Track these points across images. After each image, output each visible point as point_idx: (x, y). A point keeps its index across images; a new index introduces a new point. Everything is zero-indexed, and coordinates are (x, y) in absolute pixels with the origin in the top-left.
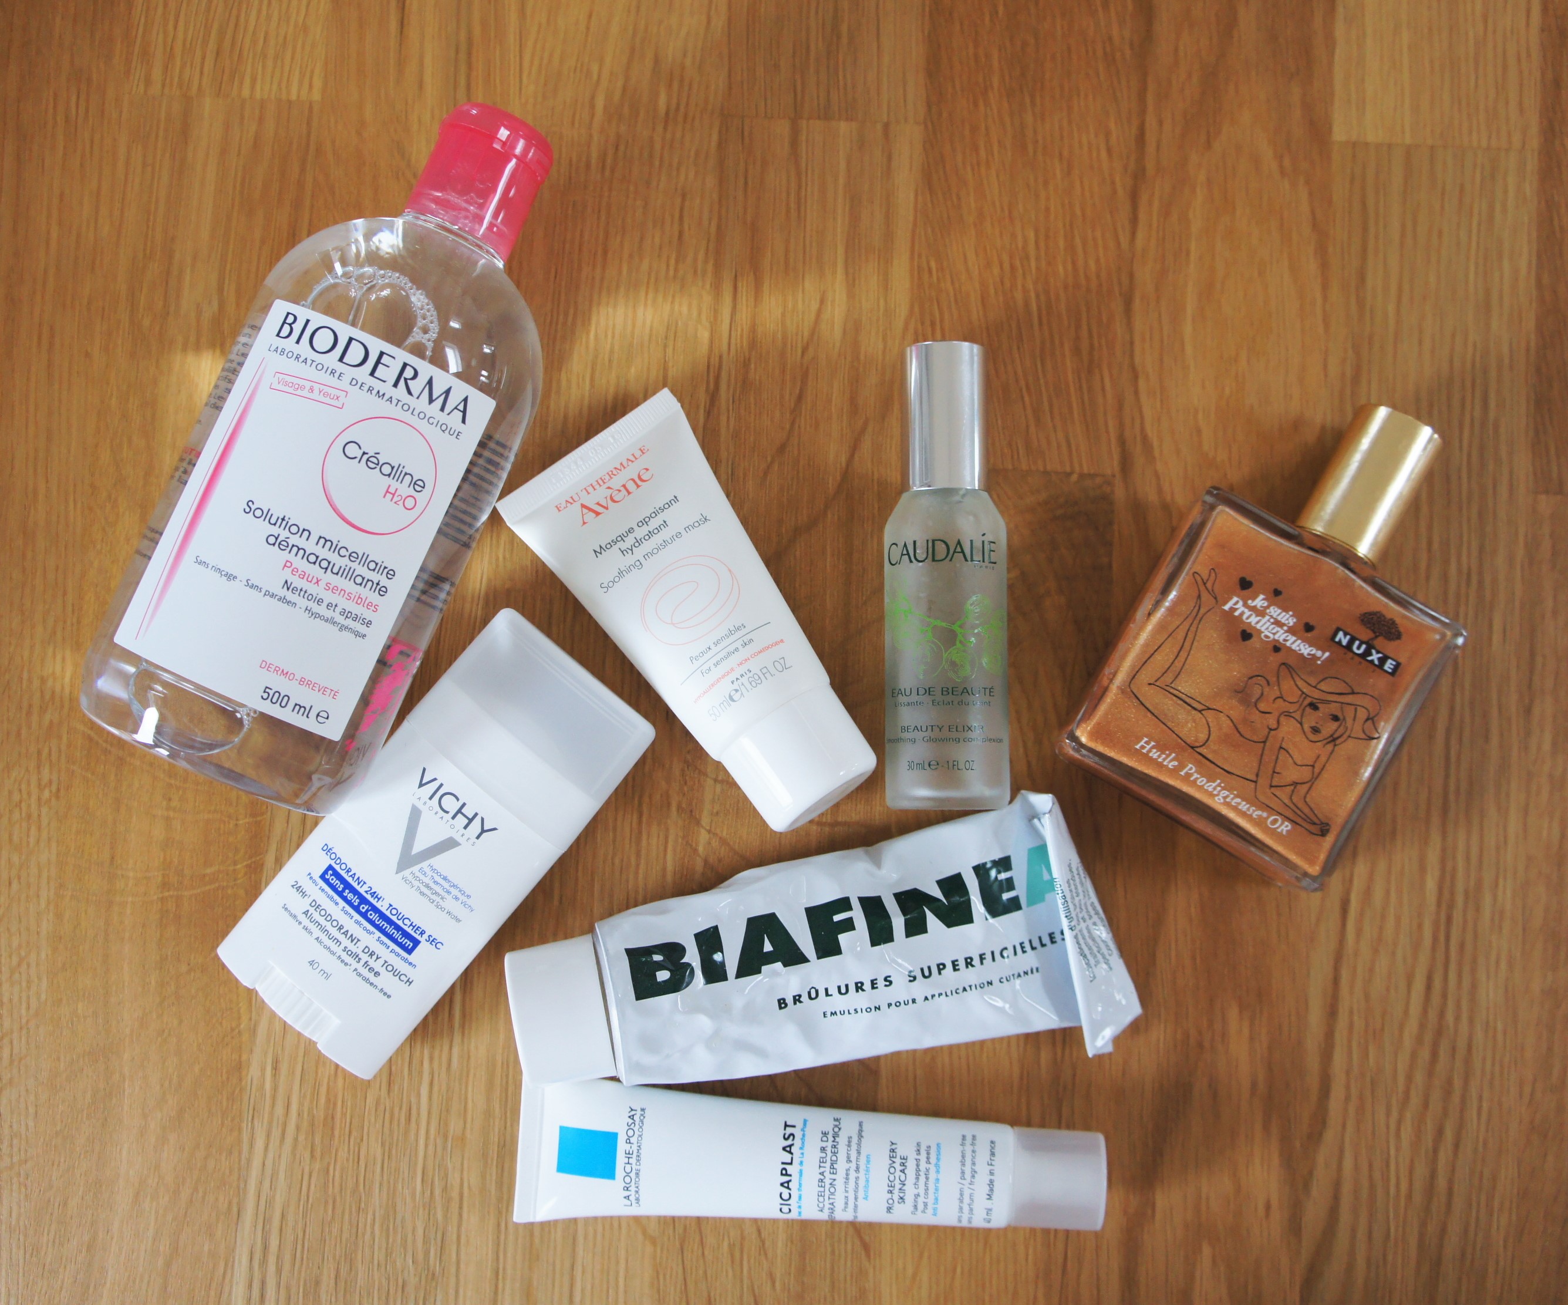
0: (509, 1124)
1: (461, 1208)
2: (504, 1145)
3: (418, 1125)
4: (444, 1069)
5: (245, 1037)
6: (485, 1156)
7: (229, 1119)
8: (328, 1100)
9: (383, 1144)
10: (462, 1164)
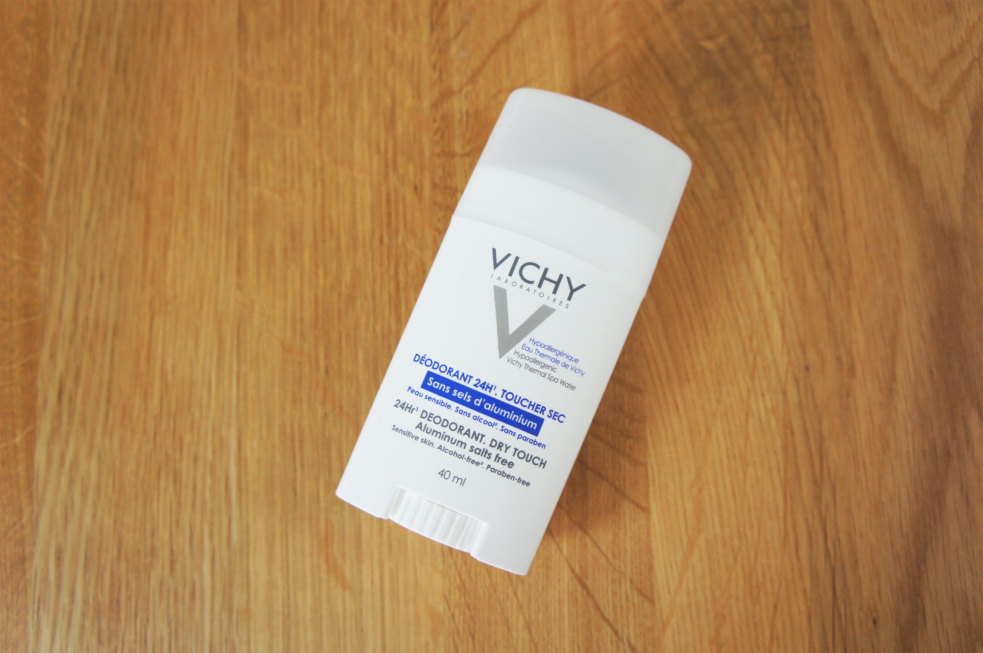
0: (292, 593)
2: (289, 614)
4: (224, 544)
5: (27, 531)
6: (270, 626)
7: (15, 612)
8: (112, 585)
9: (169, 623)
10: (249, 637)
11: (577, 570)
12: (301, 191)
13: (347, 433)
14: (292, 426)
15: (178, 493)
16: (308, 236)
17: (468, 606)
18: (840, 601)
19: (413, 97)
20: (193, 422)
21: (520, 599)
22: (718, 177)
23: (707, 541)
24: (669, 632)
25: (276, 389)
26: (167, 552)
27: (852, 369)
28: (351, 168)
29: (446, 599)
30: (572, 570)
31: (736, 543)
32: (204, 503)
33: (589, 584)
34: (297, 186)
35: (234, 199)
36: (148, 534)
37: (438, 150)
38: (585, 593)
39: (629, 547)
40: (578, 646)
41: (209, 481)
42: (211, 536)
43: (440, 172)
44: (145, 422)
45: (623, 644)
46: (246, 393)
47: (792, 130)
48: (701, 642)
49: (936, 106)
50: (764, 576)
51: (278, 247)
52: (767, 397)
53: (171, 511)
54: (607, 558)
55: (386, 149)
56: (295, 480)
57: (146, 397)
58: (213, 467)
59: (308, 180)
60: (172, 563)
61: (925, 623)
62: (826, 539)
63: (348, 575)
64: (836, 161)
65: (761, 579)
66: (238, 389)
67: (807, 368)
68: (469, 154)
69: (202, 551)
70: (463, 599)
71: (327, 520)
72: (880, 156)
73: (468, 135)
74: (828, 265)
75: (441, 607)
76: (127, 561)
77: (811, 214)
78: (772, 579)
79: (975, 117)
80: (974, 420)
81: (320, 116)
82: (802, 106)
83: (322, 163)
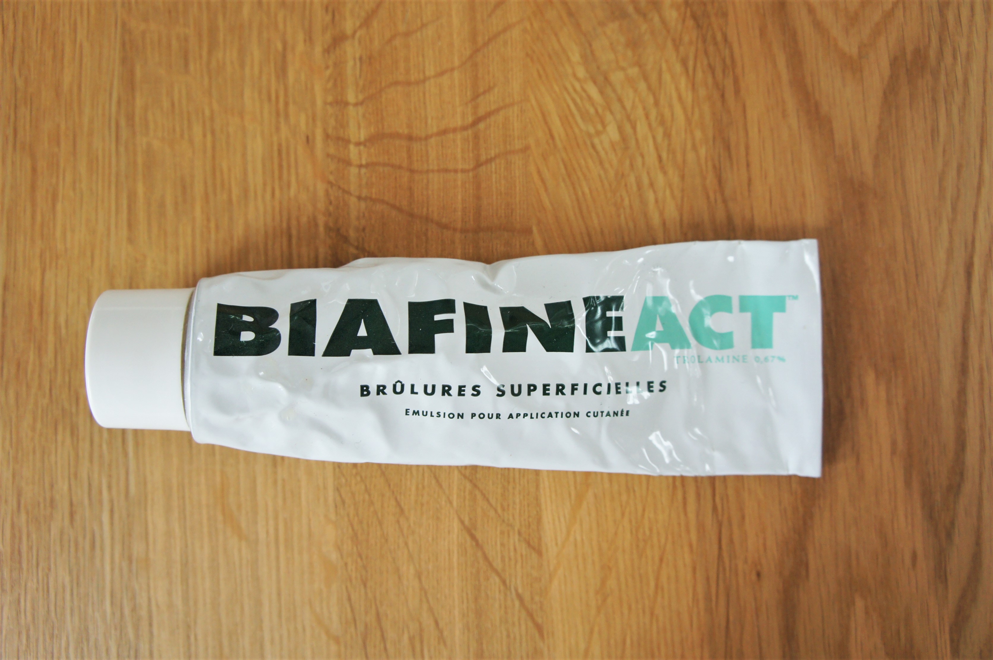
0: (189, 543)
1: (151, 625)
2: (187, 563)
3: (102, 549)
4: (123, 496)
6: (169, 574)
8: (13, 536)
9: (70, 572)
10: (149, 585)
11: (467, 522)
12: (191, 141)
15: (75, 447)
16: (198, 189)
17: (360, 556)
18: (725, 555)
19: (305, 41)
21: (411, 549)
22: (620, 129)
23: (596, 496)
24: (555, 582)
26: (66, 504)
28: (242, 118)
29: (339, 549)
30: (462, 522)
31: (624, 497)
32: (101, 456)
33: (479, 535)
34: (186, 136)
35: (122, 149)
36: (47, 486)
37: (330, 99)
38: (474, 544)
39: (517, 501)
40: (467, 594)
42: (110, 487)
43: (332, 122)
44: (40, 376)
45: (511, 592)
47: (700, 75)
48: (587, 592)
49: (854, 51)
50: (651, 530)
51: (169, 200)
53: (69, 464)
54: (496, 511)
55: (277, 97)
57: (40, 350)
59: (197, 130)
60: (72, 515)
61: (807, 576)
62: (714, 495)
63: (244, 525)
64: (744, 111)
65: (648, 533)
68: (362, 103)
69: (101, 502)
70: (355, 549)
71: (222, 472)
72: (791, 104)
73: (361, 83)
75: (334, 556)
76: (27, 513)
77: (714, 167)
78: (658, 533)
79: (894, 62)
80: (870, 379)
81: (209, 62)
82: (711, 49)
83: (212, 112)
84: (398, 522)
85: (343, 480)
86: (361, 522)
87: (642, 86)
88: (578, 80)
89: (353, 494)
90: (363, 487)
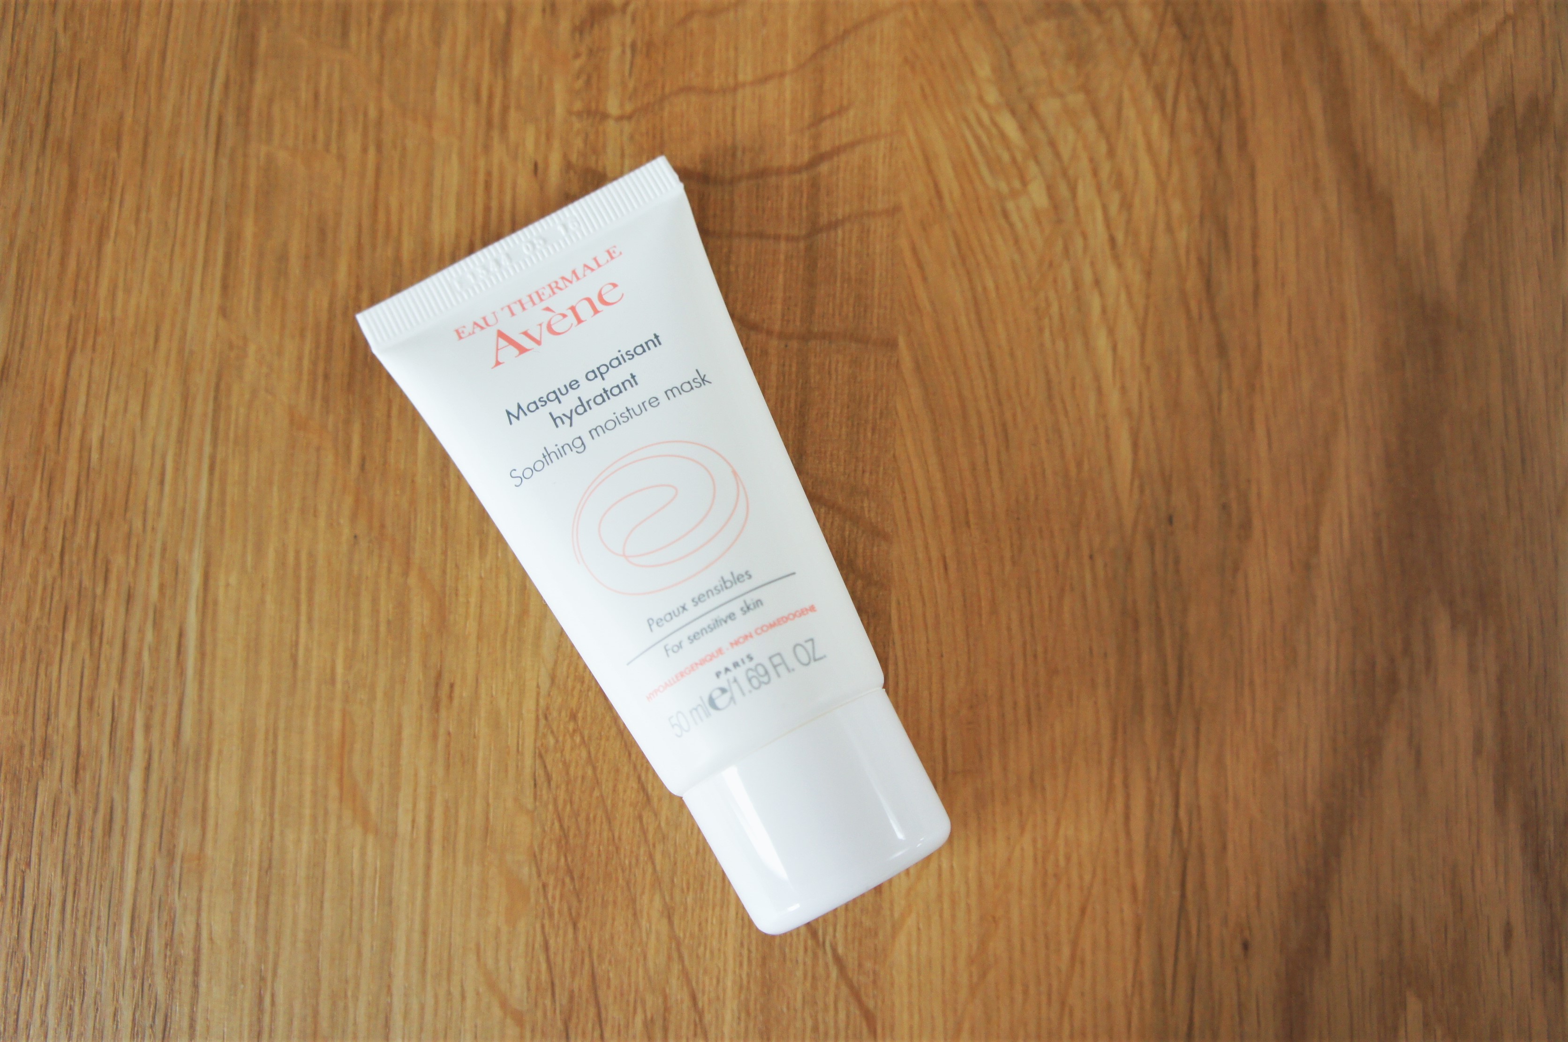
0: (277, 832)
1: (196, 973)
2: (270, 867)
3: (124, 836)
4: (169, 743)
6: (237, 885)
9: (64, 871)
10: (199, 901)
12: (341, 158)
13: (389, 571)
14: (297, 553)
15: (96, 655)
16: (347, 236)
17: (570, 872)
18: (1191, 908)
19: (544, 12)
20: (129, 536)
21: (658, 868)
22: (1050, 190)
24: (902, 938)
25: (275, 489)
26: (69, 751)
27: (1246, 526)
28: (430, 126)
29: (535, 858)
31: (1026, 800)
32: (138, 673)
34: (334, 148)
35: (224, 161)
36: (39, 718)
37: (578, 106)
40: (750, 951)
41: (149, 636)
42: (148, 728)
43: (578, 143)
44: (46, 529)
45: (825, 952)
46: (223, 492)
47: (1183, 114)
48: (955, 959)
49: (1433, 93)
50: (1068, 859)
51: (295, 249)
52: (1099, 562)
55: (491, 97)
56: (296, 644)
57: (51, 485)
58: (158, 614)
59: (353, 140)
60: (77, 770)
61: (1328, 953)
62: (1177, 806)
63: (373, 808)
64: (1253, 176)
65: (1062, 862)
66: (211, 484)
67: (1170, 520)
68: (630, 117)
69: (130, 750)
70: (563, 860)
71: (344, 713)
72: (1328, 172)
73: (631, 85)
74: (1222, 348)
75: (526, 871)
77: (1200, 261)
78: (1080, 864)
79: (1496, 119)
80: (1442, 626)
81: (383, 31)
82: (1204, 75)
83: (381, 112)
84: (640, 817)
85: (552, 741)
86: (576, 815)
87: (1090, 124)
88: (986, 106)
89: (566, 766)
90: (584, 754)
